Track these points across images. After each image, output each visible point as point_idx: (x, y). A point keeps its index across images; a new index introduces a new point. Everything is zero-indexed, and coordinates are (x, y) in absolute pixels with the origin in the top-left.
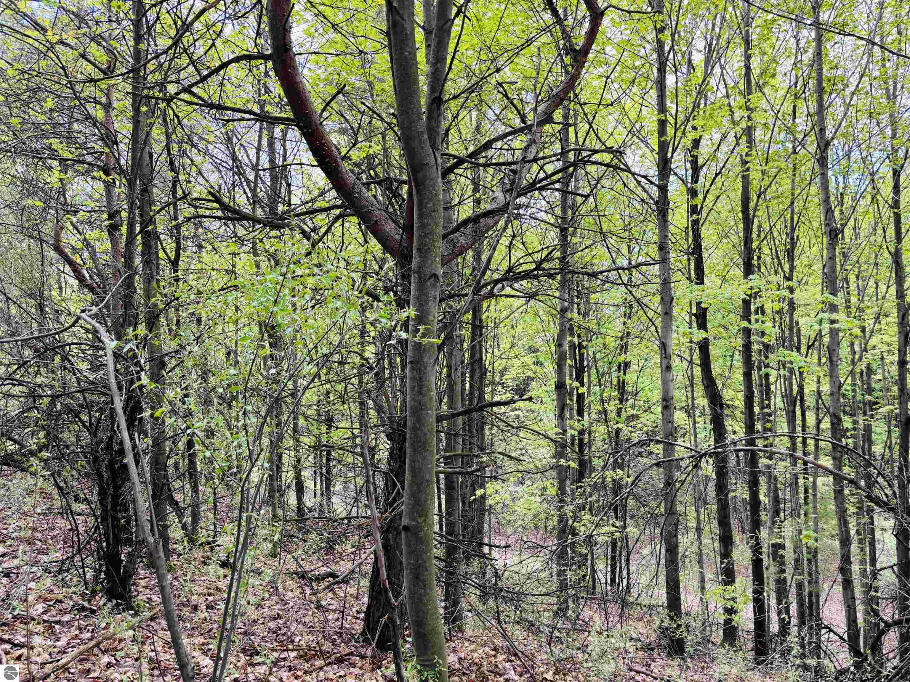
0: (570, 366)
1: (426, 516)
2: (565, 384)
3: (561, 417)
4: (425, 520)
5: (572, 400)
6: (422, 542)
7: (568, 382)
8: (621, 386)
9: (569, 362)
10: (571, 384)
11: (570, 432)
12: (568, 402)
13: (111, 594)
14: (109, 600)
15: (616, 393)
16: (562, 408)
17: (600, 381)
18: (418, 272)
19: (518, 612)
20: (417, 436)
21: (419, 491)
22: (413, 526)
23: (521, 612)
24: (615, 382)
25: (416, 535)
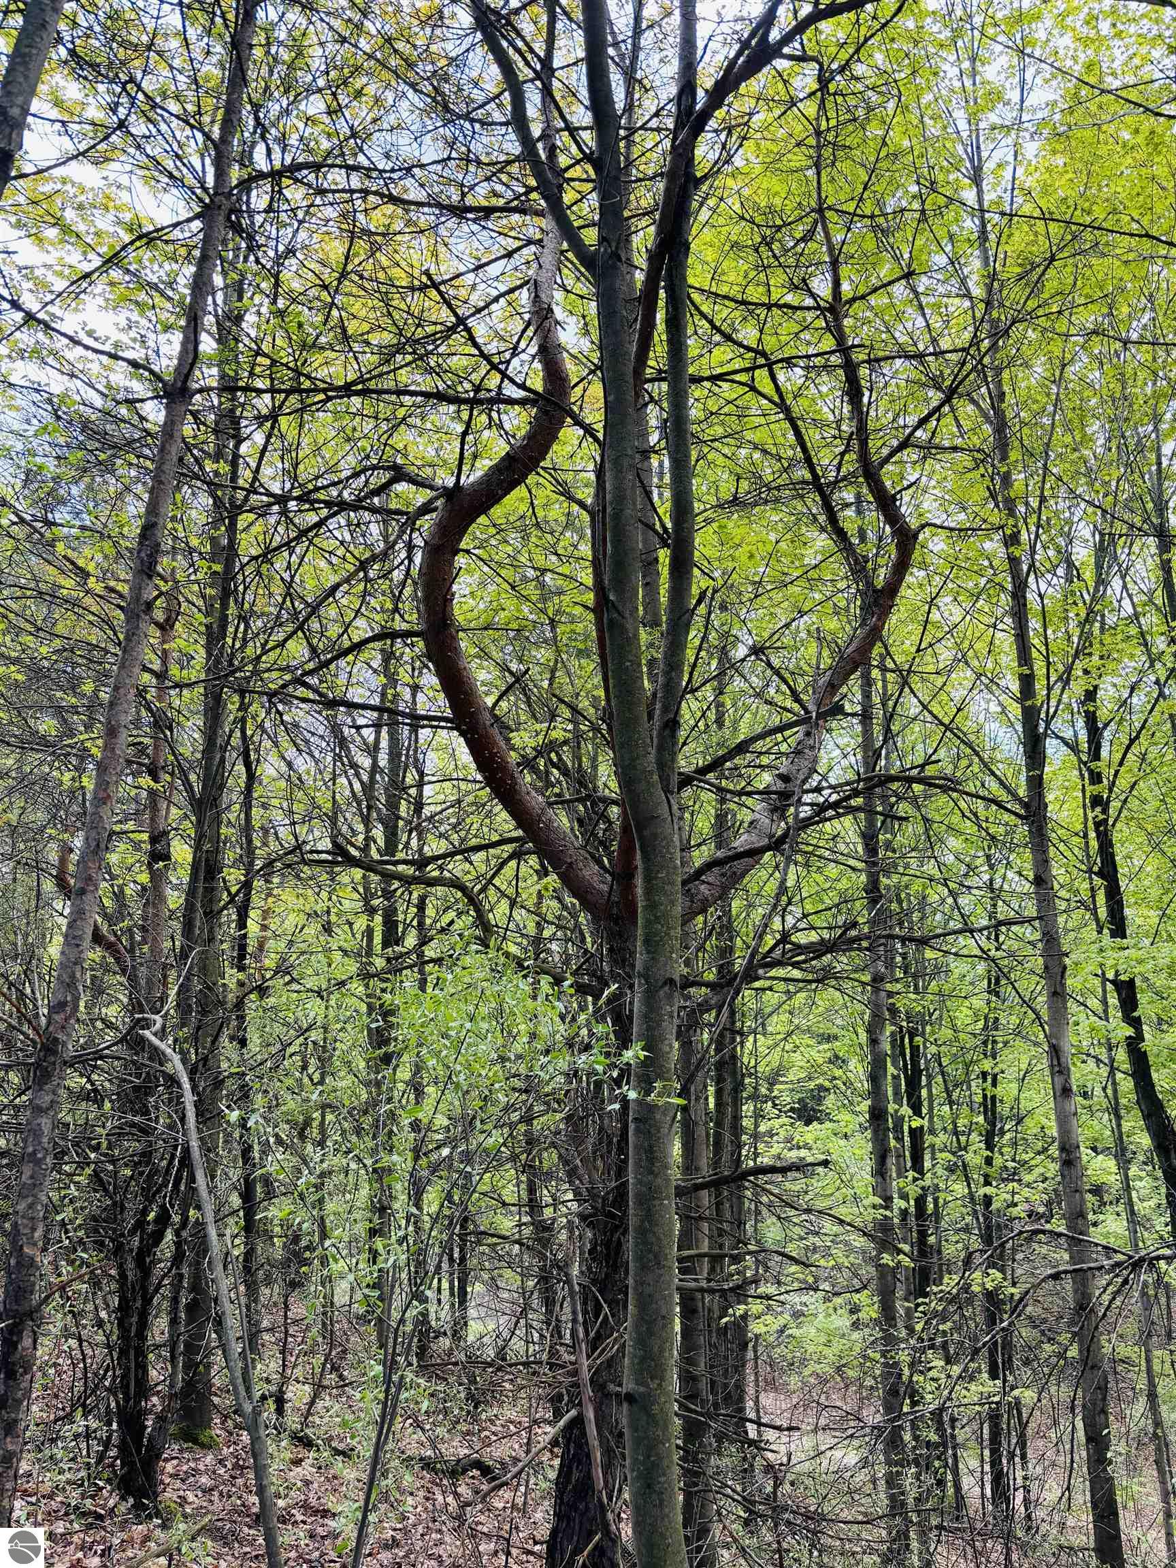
0: (895, 1077)
1: (662, 1379)
2: (886, 1112)
3: (880, 1171)
4: (660, 1385)
5: (900, 1139)
6: (656, 1424)
7: (892, 1107)
8: (989, 1106)
9: (891, 1070)
10: (896, 1111)
11: (899, 1203)
12: (893, 1143)
13: (126, 1486)
14: (123, 1498)
15: (981, 1119)
16: (881, 1155)
17: (949, 1096)
18: (645, 976)
19: (816, 1553)
20: (645, 1243)
21: (650, 1333)
22: (642, 1395)
23: (820, 1551)
24: (978, 1099)
25: (646, 1410)
